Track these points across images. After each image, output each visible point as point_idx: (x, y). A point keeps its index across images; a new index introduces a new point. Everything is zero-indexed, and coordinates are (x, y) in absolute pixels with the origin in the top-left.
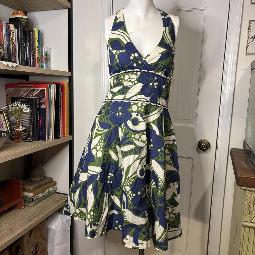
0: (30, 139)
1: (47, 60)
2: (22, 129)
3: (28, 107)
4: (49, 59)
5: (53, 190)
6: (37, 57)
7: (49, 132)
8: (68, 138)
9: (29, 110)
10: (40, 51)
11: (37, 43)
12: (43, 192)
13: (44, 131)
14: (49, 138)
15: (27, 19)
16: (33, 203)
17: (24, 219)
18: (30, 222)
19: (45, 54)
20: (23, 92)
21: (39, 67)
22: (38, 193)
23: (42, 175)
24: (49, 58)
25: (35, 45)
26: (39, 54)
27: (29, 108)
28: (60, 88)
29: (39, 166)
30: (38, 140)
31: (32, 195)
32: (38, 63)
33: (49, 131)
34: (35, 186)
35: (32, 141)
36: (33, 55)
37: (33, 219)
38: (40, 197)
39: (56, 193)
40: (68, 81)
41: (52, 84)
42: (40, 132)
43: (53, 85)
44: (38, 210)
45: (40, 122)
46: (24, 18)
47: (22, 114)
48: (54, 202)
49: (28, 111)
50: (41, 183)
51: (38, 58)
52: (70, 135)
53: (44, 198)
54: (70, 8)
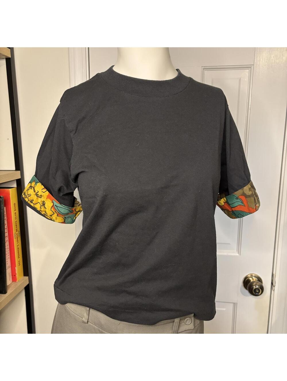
28: (2, 202)
52: (25, 275)
54: (10, 58)
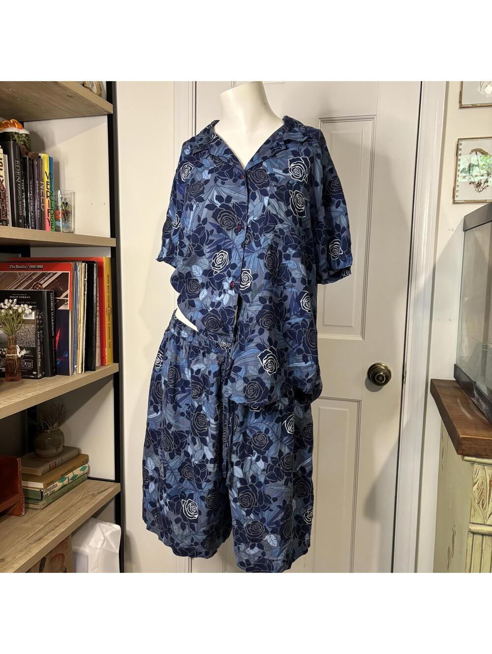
0: (37, 374)
1: (67, 215)
2: (20, 353)
3: (32, 309)
4: (71, 214)
5: (82, 472)
6: (48, 210)
7: (74, 358)
8: (111, 368)
9: (35, 316)
10: (53, 198)
11: (47, 182)
12: (62, 478)
13: (65, 357)
14: (74, 369)
15: (26, 135)
16: (44, 502)
17: (27, 536)
18: (40, 543)
19: (63, 203)
20: (22, 280)
21: (52, 228)
22: (52, 482)
23: (60, 444)
24: (71, 211)
25: (43, 187)
26: (50, 205)
27: (34, 312)
28: (95, 269)
29: (52, 426)
30: (53, 374)
31: (40, 485)
32: (49, 222)
33: (74, 356)
34: (46, 467)
35: (40, 378)
36: (40, 205)
37: (46, 537)
38: (56, 489)
39: (89, 478)
40: (110, 256)
41: (80, 264)
42: (57, 359)
43: (82, 265)
44: (55, 516)
45: (57, 338)
46: (22, 134)
47: (20, 323)
48: (85, 498)
49: (33, 317)
50: (58, 461)
51: (48, 212)
52: (115, 361)
53: (65, 490)
54: (112, 114)
